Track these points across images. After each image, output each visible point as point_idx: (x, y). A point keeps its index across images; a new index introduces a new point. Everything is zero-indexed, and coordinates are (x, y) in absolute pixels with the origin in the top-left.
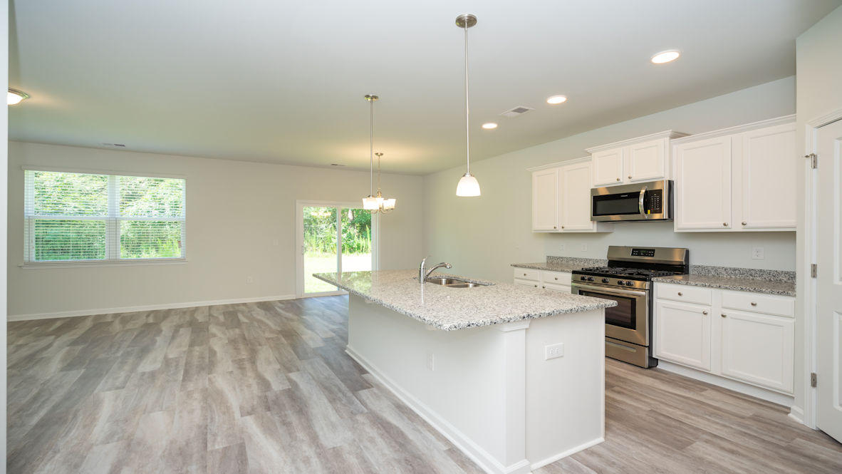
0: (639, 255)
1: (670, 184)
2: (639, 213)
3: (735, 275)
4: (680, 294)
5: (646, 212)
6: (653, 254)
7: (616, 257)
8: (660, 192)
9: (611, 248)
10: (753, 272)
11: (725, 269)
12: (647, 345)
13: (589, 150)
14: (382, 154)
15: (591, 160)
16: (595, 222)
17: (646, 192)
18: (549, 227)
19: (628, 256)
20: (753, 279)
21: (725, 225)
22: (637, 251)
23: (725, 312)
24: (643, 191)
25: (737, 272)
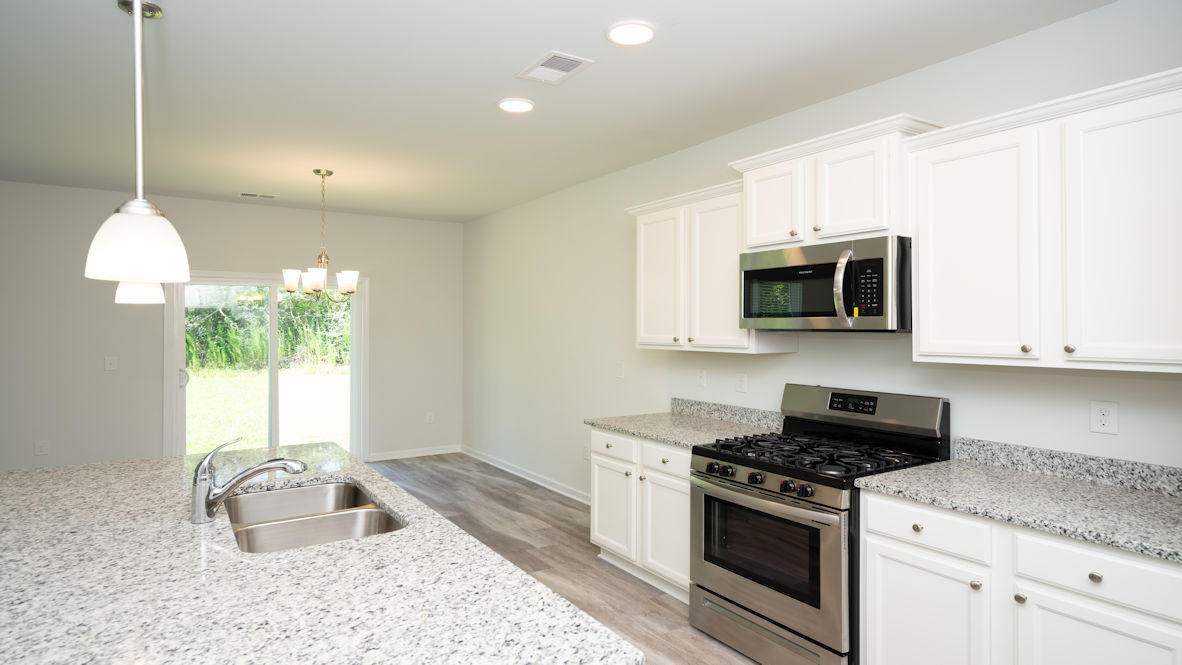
0: (845, 408)
1: (904, 245)
2: (833, 313)
3: (1053, 468)
4: (916, 528)
5: (850, 313)
6: (874, 407)
7: (801, 410)
8: (878, 265)
9: (791, 389)
10: (1094, 465)
11: (1030, 454)
12: (845, 648)
13: (737, 165)
14: (330, 173)
15: (741, 190)
16: (753, 332)
17: (849, 264)
18: (664, 338)
19: (822, 409)
20: (1093, 483)
21: (1024, 349)
22: (841, 399)
23: (1024, 589)
24: (842, 263)
25: (1057, 461)
